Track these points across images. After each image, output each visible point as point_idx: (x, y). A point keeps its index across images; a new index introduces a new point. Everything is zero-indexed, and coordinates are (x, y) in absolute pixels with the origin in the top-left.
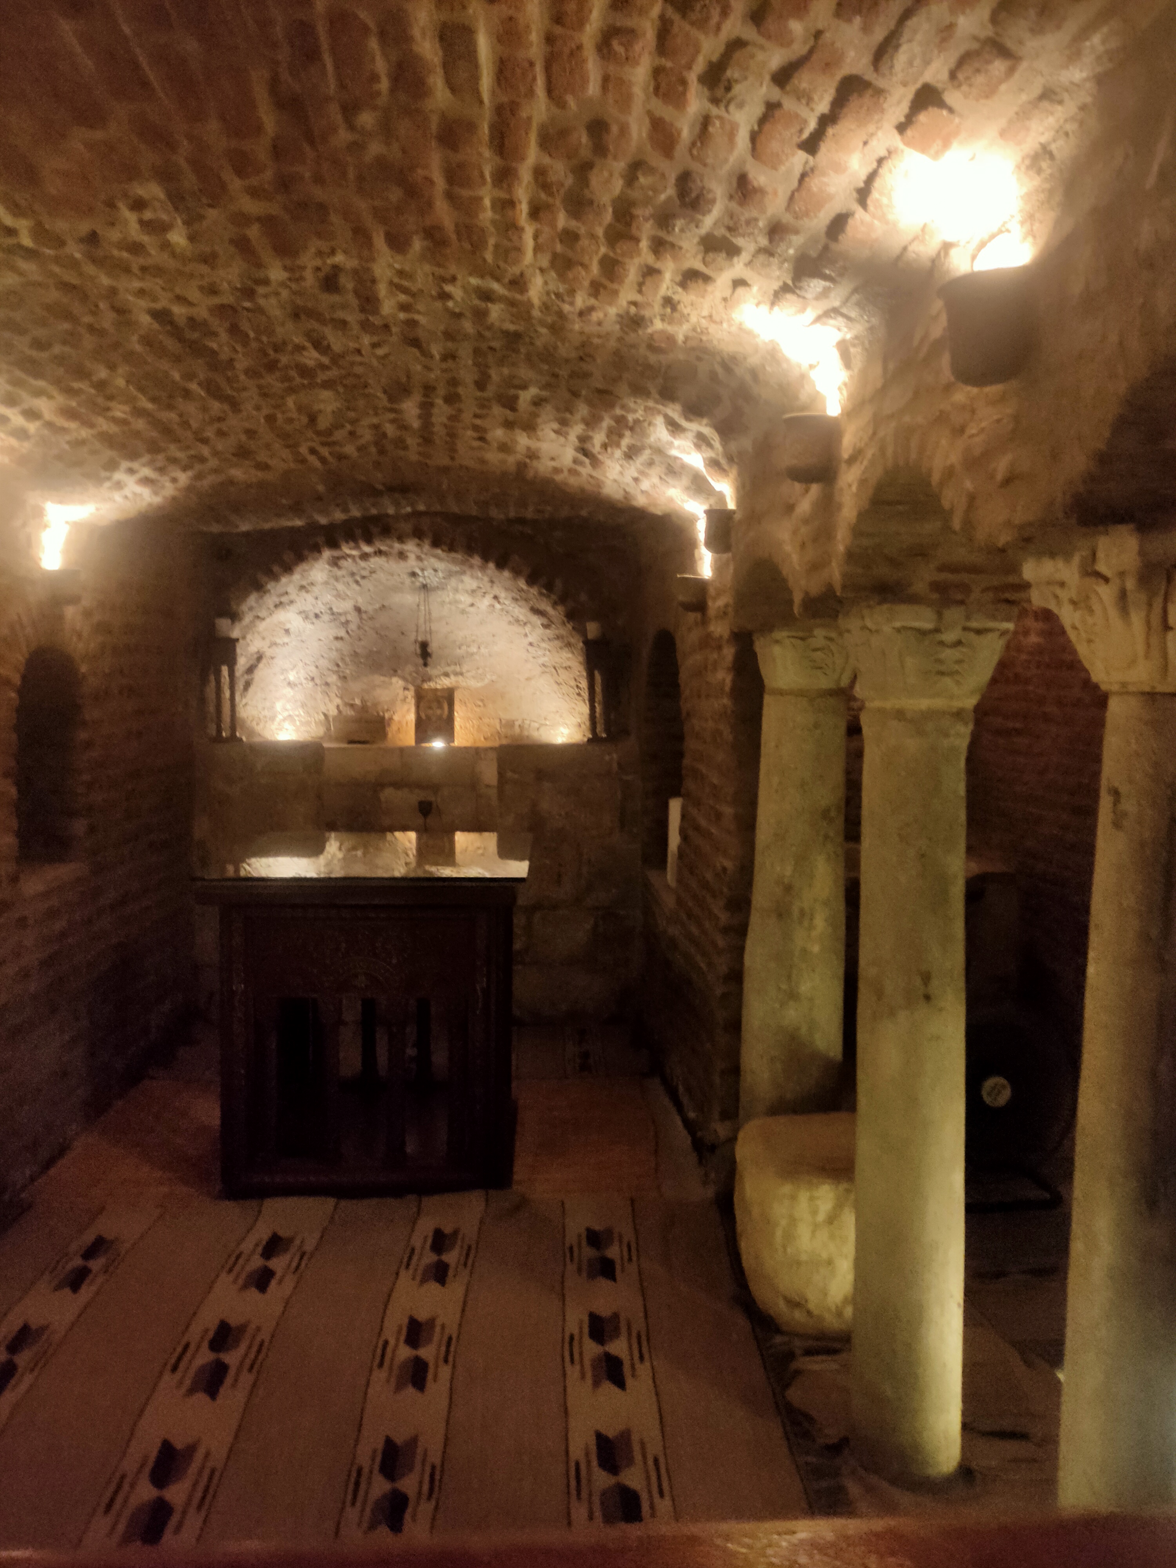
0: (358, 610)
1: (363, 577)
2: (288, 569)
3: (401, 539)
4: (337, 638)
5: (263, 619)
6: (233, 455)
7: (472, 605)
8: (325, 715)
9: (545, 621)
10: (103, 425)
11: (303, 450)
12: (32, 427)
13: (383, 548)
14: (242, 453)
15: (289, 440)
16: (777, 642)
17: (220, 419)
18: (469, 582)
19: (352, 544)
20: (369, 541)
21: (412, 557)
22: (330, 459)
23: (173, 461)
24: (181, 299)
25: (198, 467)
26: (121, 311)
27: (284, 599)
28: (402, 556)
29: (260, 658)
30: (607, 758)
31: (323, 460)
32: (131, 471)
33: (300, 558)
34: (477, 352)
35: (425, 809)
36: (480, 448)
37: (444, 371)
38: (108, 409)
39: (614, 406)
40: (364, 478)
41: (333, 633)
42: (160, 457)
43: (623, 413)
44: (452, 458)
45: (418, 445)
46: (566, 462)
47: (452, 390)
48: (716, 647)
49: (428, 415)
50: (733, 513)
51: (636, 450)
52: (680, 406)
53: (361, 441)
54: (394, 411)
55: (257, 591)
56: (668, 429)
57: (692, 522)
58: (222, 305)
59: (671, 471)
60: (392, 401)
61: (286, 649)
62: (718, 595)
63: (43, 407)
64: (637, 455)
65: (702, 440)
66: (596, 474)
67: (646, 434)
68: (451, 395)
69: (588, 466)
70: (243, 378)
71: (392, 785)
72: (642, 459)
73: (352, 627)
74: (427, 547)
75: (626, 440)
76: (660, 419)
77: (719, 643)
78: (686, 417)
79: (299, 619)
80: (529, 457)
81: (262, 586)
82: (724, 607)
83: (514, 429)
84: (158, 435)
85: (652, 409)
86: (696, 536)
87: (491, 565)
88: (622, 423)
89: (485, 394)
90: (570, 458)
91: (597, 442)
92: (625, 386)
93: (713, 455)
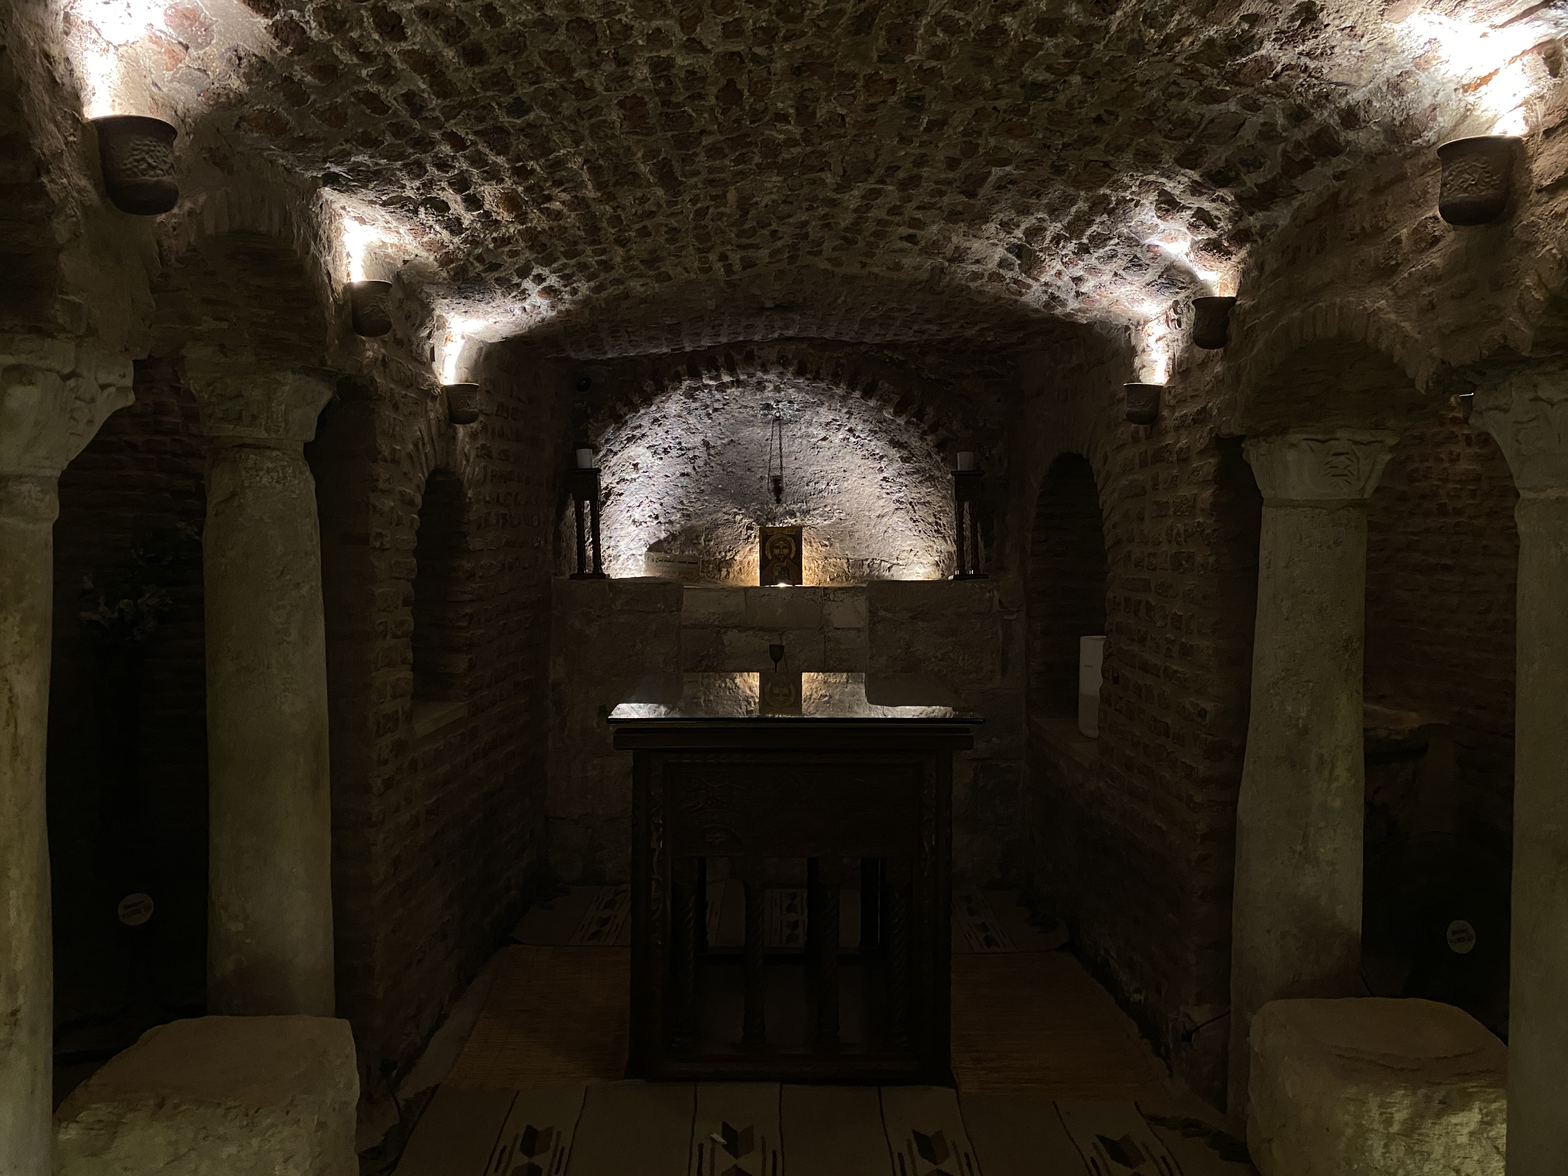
0: (706, 444)
1: (715, 410)
2: (648, 402)
3: (764, 369)
4: (683, 475)
5: (616, 454)
6: (642, 261)
7: (825, 439)
9: (905, 453)
10: (535, 220)
11: (713, 257)
12: (467, 219)
13: (742, 377)
14: (652, 260)
15: (704, 241)
16: (1293, 445)
17: (651, 214)
18: (825, 414)
19: (714, 373)
20: (732, 370)
21: (770, 387)
22: (737, 267)
23: (583, 267)
24: (694, 46)
25: (603, 276)
27: (637, 433)
28: (760, 385)
29: (608, 495)
30: (987, 596)
31: (729, 269)
32: (540, 279)
33: (661, 389)
34: (978, 114)
35: (776, 653)
36: (901, 250)
37: (922, 144)
38: (549, 199)
39: (1102, 183)
40: (758, 292)
41: (680, 469)
42: (572, 262)
43: (1108, 192)
44: (864, 265)
45: (834, 249)
46: (992, 265)
47: (915, 171)
48: (1178, 460)
49: (869, 207)
50: (1232, 300)
51: (1099, 240)
52: (1195, 176)
53: (780, 244)
54: (833, 203)
55: (616, 422)
56: (1158, 209)
57: (1127, 328)
58: (733, 54)
59: (1135, 264)
60: (839, 189)
61: (634, 486)
62: (1182, 401)
63: (489, 192)
64: (1097, 247)
65: (1203, 218)
66: (1022, 277)
67: (1125, 217)
68: (911, 178)
69: (1017, 268)
70: (702, 158)
71: (735, 627)
72: (1101, 252)
73: (699, 462)
74: (789, 375)
75: (1094, 228)
76: (1153, 196)
77: (1183, 456)
78: (1195, 189)
79: (649, 453)
80: (951, 260)
81: (621, 417)
82: (1199, 413)
83: (955, 222)
84: (582, 234)
85: (1150, 183)
86: (1133, 343)
87: (857, 394)
88: (1100, 205)
89: (951, 175)
90: (997, 258)
91: (1049, 235)
92: (1128, 157)
93: (1213, 235)
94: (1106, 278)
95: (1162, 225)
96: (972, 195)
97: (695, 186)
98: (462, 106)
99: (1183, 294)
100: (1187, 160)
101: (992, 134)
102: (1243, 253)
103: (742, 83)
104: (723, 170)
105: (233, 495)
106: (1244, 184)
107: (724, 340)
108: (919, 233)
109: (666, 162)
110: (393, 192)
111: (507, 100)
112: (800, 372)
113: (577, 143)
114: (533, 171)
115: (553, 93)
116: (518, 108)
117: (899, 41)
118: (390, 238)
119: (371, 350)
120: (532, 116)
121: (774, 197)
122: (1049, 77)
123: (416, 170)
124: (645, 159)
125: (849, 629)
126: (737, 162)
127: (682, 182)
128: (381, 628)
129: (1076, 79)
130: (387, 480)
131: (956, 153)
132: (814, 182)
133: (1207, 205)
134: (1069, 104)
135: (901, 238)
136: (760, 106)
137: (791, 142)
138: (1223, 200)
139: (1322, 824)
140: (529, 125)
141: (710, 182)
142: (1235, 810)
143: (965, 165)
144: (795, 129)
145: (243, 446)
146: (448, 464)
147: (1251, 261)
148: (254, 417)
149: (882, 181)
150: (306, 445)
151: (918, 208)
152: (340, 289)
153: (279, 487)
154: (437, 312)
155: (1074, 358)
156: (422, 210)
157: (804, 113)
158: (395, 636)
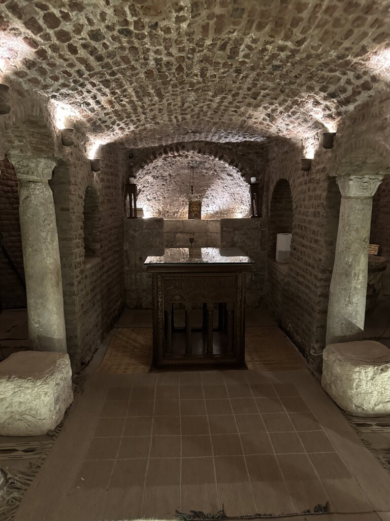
0: (170, 175)
1: (173, 164)
2: (152, 162)
3: (188, 151)
4: (163, 185)
5: (142, 178)
6: (151, 119)
7: (207, 173)
8: (159, 210)
9: (232, 178)
10: (117, 107)
11: (173, 117)
12: (96, 107)
13: (181, 154)
14: (154, 118)
15: (170, 113)
16: (351, 180)
17: (154, 105)
19: (172, 152)
20: (178, 151)
21: (190, 156)
22: (180, 120)
23: (132, 121)
24: (169, 54)
25: (138, 123)
26: (146, 59)
27: (148, 171)
28: (187, 156)
29: (140, 192)
30: (257, 223)
31: (178, 121)
32: (118, 125)
33: (155, 158)
34: (258, 75)
35: (192, 240)
36: (232, 115)
37: (240, 83)
38: (122, 101)
39: (296, 96)
40: (187, 127)
41: (162, 183)
42: (129, 119)
43: (298, 98)
44: (220, 119)
45: (211, 114)
46: (260, 120)
47: (237, 91)
48: (316, 183)
49: (222, 102)
50: (335, 134)
51: (294, 113)
52: (325, 94)
53: (194, 113)
54: (211, 101)
55: (142, 168)
56: (313, 104)
57: (302, 140)
58: (181, 57)
59: (306, 121)
60: (213, 96)
61: (148, 188)
62: (318, 163)
63: (103, 99)
64: (294, 115)
65: (327, 108)
66: (270, 123)
67: (303, 107)
68: (236, 93)
69: (268, 121)
70: (170, 88)
71: (180, 232)
72: (295, 117)
73: (168, 181)
74: (196, 153)
75: (293, 109)
76: (312, 100)
77: (318, 181)
78: (325, 99)
79: (152, 178)
80: (248, 118)
81: (144, 167)
82: (323, 168)
83: (250, 107)
84: (132, 111)
85: (310, 96)
86: (304, 145)
87: (217, 159)
88: (295, 103)
89: (249, 93)
90: (262, 118)
91: (279, 111)
92: (304, 88)
93: (330, 113)
94: (296, 125)
95: (314, 109)
96: (255, 99)
97: (168, 96)
98: (96, 74)
99: (320, 131)
100: (323, 89)
101: (262, 80)
102: (339, 119)
103: (184, 65)
104: (177, 91)
105: (28, 197)
106: (340, 97)
107: (175, 142)
108: (238, 110)
109: (159, 89)
110: (73, 100)
111: (109, 71)
112: (199, 152)
113: (131, 84)
114: (117, 93)
115: (124, 69)
116: (113, 74)
117: (234, 53)
118: (72, 114)
119: (68, 150)
120: (117, 76)
121: (193, 99)
122: (281, 64)
123: (80, 93)
124: (152, 89)
125: (214, 233)
126: (181, 89)
127: (164, 95)
128: (75, 237)
129: (289, 64)
130: (74, 191)
131: (250, 86)
132: (205, 94)
133: (328, 103)
134: (287, 72)
135: (232, 111)
136: (189, 72)
137: (199, 83)
138: (333, 102)
139: (354, 293)
140: (116, 79)
141: (173, 95)
142: (329, 288)
143: (253, 90)
144: (200, 79)
145: (30, 181)
146: (92, 184)
147: (341, 121)
148: (33, 172)
149: (227, 94)
150: (49, 180)
151: (238, 102)
152: (57, 131)
153: (42, 194)
154: (87, 136)
155: (285, 149)
156: (82, 105)
157: (203, 75)
158: (79, 239)
